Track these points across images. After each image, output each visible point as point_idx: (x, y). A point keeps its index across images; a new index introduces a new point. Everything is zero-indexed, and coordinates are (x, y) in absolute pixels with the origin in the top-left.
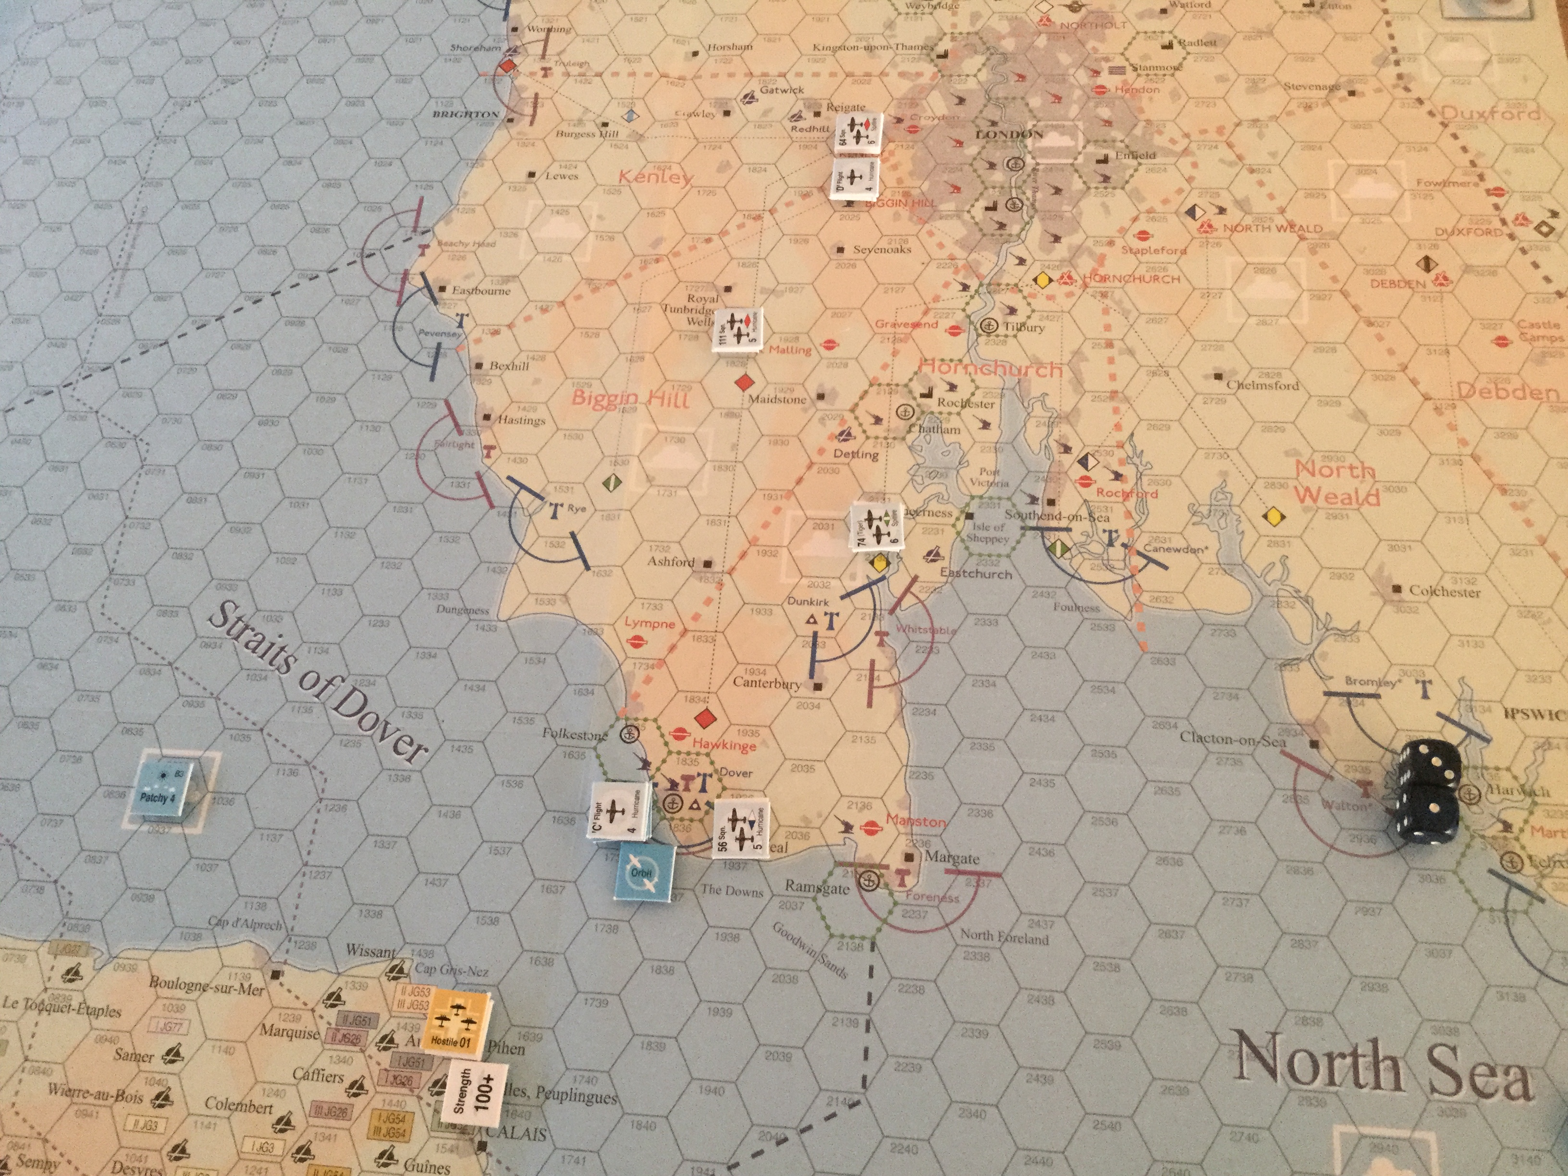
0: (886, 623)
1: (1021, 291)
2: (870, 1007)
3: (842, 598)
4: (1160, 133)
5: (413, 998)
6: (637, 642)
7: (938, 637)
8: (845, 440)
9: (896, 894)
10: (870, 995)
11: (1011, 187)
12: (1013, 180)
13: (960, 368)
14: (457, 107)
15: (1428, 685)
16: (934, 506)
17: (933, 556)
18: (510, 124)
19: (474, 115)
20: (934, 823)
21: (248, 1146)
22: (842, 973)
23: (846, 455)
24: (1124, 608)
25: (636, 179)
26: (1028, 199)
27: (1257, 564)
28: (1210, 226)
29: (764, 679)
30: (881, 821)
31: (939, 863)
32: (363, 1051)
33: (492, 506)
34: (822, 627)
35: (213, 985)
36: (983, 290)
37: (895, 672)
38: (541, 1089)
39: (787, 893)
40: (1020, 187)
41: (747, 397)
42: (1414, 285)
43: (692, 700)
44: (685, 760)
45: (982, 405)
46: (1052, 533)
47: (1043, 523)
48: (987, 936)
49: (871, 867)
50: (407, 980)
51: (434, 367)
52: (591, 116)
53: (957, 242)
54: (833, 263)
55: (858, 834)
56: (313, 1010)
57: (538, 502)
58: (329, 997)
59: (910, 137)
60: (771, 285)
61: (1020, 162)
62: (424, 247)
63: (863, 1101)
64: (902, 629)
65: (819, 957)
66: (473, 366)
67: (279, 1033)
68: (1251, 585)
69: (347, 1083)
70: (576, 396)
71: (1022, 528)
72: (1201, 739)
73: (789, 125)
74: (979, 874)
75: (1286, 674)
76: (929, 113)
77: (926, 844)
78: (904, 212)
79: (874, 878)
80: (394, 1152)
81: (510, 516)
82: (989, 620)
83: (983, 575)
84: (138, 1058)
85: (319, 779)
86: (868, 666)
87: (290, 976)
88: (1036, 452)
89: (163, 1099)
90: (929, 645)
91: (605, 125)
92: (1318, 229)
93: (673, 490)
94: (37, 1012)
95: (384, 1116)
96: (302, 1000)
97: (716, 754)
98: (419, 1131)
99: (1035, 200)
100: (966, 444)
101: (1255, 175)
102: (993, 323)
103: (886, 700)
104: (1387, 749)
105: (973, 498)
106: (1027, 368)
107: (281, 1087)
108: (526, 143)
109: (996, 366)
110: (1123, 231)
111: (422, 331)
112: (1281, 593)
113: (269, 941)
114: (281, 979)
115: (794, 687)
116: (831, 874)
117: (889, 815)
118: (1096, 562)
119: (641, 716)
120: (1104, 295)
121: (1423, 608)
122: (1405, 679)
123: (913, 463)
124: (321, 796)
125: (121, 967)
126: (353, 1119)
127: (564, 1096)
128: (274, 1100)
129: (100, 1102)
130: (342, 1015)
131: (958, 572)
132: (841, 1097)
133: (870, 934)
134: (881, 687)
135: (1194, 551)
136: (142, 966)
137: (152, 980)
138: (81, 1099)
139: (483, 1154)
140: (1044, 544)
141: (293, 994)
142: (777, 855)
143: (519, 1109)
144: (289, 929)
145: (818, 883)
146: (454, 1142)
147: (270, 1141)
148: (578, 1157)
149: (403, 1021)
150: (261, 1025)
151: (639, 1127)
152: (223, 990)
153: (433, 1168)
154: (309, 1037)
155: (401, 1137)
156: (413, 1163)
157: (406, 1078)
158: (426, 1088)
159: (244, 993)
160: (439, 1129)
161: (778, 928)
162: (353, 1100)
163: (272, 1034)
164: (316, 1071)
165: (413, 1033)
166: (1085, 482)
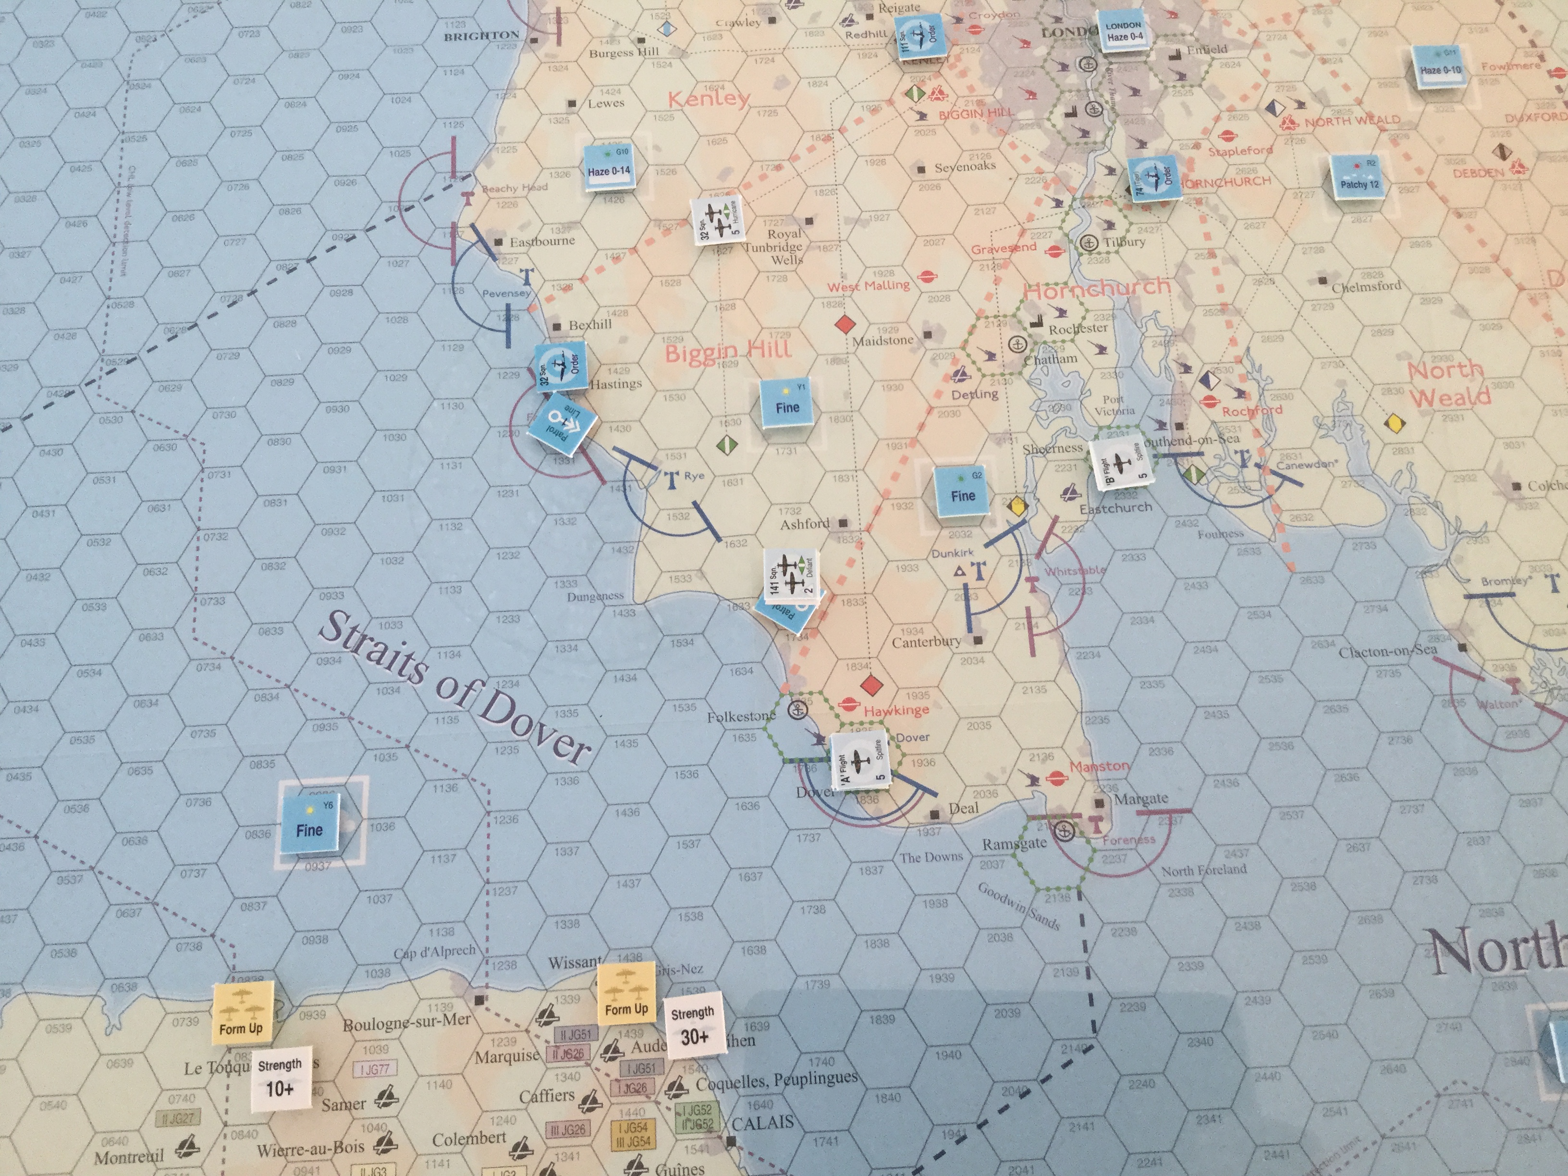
0: (1035, 569)
1: (1115, 204)
2: (1087, 955)
3: (987, 545)
4: (1228, 24)
7: (1089, 578)
8: (960, 381)
9: (1092, 841)
10: (1085, 942)
11: (1087, 90)
12: (1089, 81)
13: (1066, 291)
14: (471, 28)
15: (1556, 579)
16: (1063, 441)
17: (1070, 493)
18: (534, 45)
19: (491, 36)
20: (1118, 767)
22: (1054, 925)
23: (964, 396)
24: (1268, 532)
25: (687, 102)
26: (1107, 102)
27: (1386, 473)
28: (1292, 122)
29: (922, 637)
30: (1066, 771)
31: (1129, 807)
32: (588, 1065)
33: (603, 482)
34: (971, 578)
35: (413, 1020)
36: (1077, 204)
37: (1052, 616)
38: (778, 1077)
39: (984, 853)
40: (1096, 90)
41: (851, 341)
42: (1493, 174)
43: (854, 666)
44: (858, 731)
45: (1094, 329)
46: (1185, 458)
47: (1174, 450)
48: (1189, 871)
49: (1062, 818)
51: (508, 332)
52: (621, 31)
53: (1042, 154)
54: (916, 186)
55: (1045, 786)
56: (527, 1031)
57: (651, 472)
58: (542, 1015)
59: (973, 38)
60: (856, 213)
61: (1092, 61)
62: (468, 195)
63: (1096, 1045)
64: (1051, 572)
65: (1030, 912)
66: (551, 327)
67: (495, 1060)
68: (1382, 494)
69: (579, 1099)
70: (668, 353)
71: (1155, 456)
72: (1359, 654)
73: (843, 31)
74: (1170, 812)
75: (1428, 581)
76: (988, 11)
77: (1114, 788)
78: (982, 123)
79: (1069, 828)
80: (642, 1160)
81: (625, 491)
82: (1135, 556)
84: (349, 1106)
85: (482, 792)
86: (1024, 614)
87: (494, 999)
88: (1157, 373)
89: (385, 1144)
90: (1081, 586)
91: (641, 40)
92: (1397, 120)
93: (792, 447)
94: (224, 1074)
95: (625, 1127)
96: (513, 1022)
97: (888, 720)
98: (664, 1135)
99: (1114, 104)
100: (1085, 371)
101: (1327, 65)
102: (1093, 240)
103: (1047, 646)
104: (1528, 646)
105: (1100, 428)
106: (1135, 285)
107: (510, 1114)
108: (559, 67)
109: (1103, 286)
110: (1206, 131)
111: (485, 292)
112: (1412, 500)
113: (466, 966)
114: (486, 1004)
115: (955, 643)
116: (1025, 828)
117: (1072, 763)
118: (1233, 485)
119: (806, 690)
120: (1199, 202)
121: (1542, 502)
122: (1534, 575)
124: (489, 808)
125: (308, 1015)
126: (593, 1134)
127: (804, 1080)
128: (505, 1128)
129: (318, 1156)
130: (559, 1031)
131: (1097, 508)
132: (1075, 1044)
133: (1074, 882)
134: (1041, 634)
135: (1325, 465)
136: (331, 1011)
137: (346, 1025)
138: (297, 1157)
139: (734, 1148)
140: (1179, 471)
141: (503, 1017)
142: (968, 816)
143: (761, 1100)
144: (484, 951)
145: (1015, 839)
146: (703, 1142)
147: (510, 1169)
148: (830, 1138)
149: (624, 1029)
150: (475, 1054)
151: (884, 1100)
152: (426, 1024)
153: (686, 1170)
154: (529, 1059)
155: (647, 1145)
156: (665, 1169)
157: (639, 1086)
158: (662, 1092)
159: (449, 1023)
160: (685, 1131)
161: (983, 889)
162: (589, 1115)
163: (489, 1060)
164: (544, 1092)
165: (637, 1039)
166: (1210, 402)
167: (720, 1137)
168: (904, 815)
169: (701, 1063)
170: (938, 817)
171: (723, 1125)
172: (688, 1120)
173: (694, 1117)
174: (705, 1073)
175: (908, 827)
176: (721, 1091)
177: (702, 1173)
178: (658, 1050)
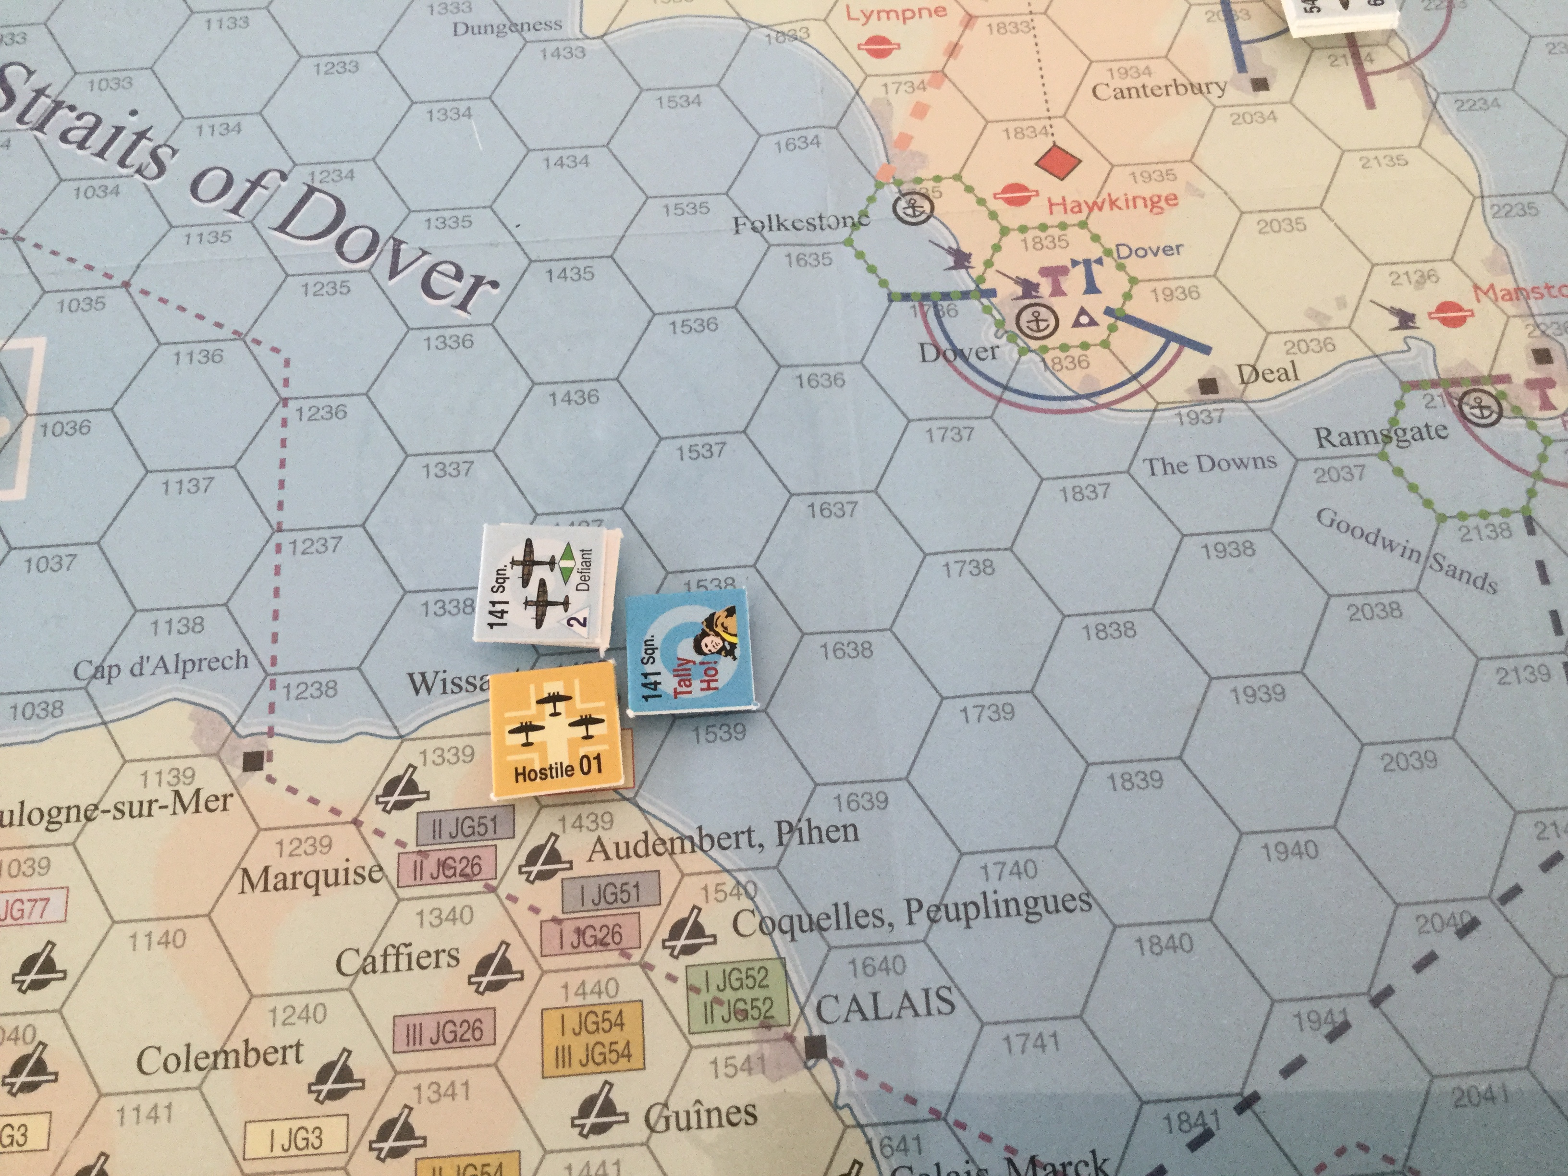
2: (1562, 639)
6: (879, 47)
9: (1539, 424)
10: (1555, 614)
21: (258, 1144)
22: (1485, 585)
29: (1150, 82)
30: (1467, 300)
32: (492, 890)
35: (107, 804)
37: (1398, 41)
38: (913, 906)
39: (1320, 453)
43: (1019, 133)
44: (1037, 241)
49: (1475, 383)
55: (1429, 327)
56: (356, 822)
58: (389, 789)
65: (1432, 561)
67: (286, 883)
69: (469, 965)
79: (1487, 401)
80: (614, 1097)
87: (285, 758)
89: (30, 1072)
95: (572, 1021)
96: (325, 806)
97: (1097, 221)
98: (662, 1038)
103: (1396, 91)
107: (313, 1000)
113: (225, 692)
114: (268, 769)
115: (1214, 89)
116: (1399, 405)
117: (1476, 287)
119: (926, 174)
124: (285, 393)
126: (500, 1041)
127: (972, 911)
128: (300, 1032)
130: (428, 820)
132: (1560, 818)
133: (1516, 501)
139: (823, 1064)
141: (304, 795)
142: (1279, 387)
143: (878, 954)
144: (267, 662)
145: (1381, 424)
147: (310, 1124)
148: (1040, 1035)
149: (571, 814)
150: (240, 873)
151: (1157, 949)
152: (136, 812)
153: (714, 1116)
154: (359, 880)
155: (623, 1061)
156: (666, 1113)
157: (605, 930)
158: (657, 943)
159: (185, 810)
160: (710, 1027)
161: (1326, 517)
162: (491, 999)
163: (270, 887)
164: (391, 951)
165: (600, 832)
167: (790, 1038)
168: (1144, 388)
169: (742, 877)
170: (1215, 391)
171: (795, 1011)
172: (717, 1001)
173: (729, 995)
174: (752, 899)
175: (1154, 411)
176: (788, 936)
177: (751, 1120)
178: (647, 855)
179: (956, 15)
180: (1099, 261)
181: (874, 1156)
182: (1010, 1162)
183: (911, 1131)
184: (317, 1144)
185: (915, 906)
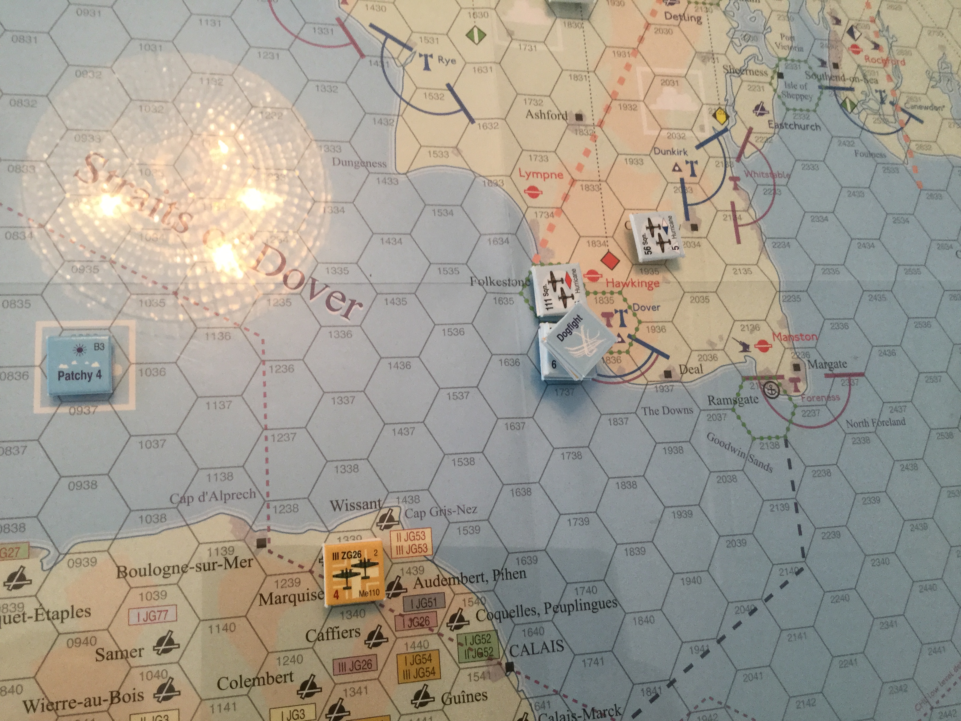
0: (736, 170)
2: (794, 493)
3: (698, 147)
5: (410, 543)
6: (533, 192)
7: (777, 180)
9: (793, 398)
10: (793, 483)
16: (752, 66)
17: (760, 110)
20: (810, 337)
21: (276, 716)
22: (768, 468)
23: (675, 17)
24: (902, 156)
30: (769, 340)
31: (819, 370)
33: (362, 56)
34: (686, 173)
35: (193, 564)
37: (751, 211)
38: (547, 606)
39: (710, 407)
43: (594, 243)
44: (601, 299)
46: (842, 92)
47: (833, 84)
48: (865, 423)
49: (770, 378)
50: (399, 527)
55: (754, 352)
56: (311, 572)
57: (407, 52)
63: (806, 568)
64: (748, 174)
65: (748, 457)
67: (280, 600)
69: (365, 635)
71: (820, 87)
74: (850, 375)
77: (807, 355)
79: (774, 387)
80: (429, 691)
81: (383, 66)
82: (812, 166)
83: (800, 127)
84: (125, 655)
85: (255, 341)
86: (729, 207)
87: (276, 542)
88: (817, 22)
89: (167, 692)
90: (772, 187)
93: (533, 45)
95: (410, 659)
96: (296, 564)
97: (626, 292)
98: (447, 665)
103: (749, 235)
105: (780, 59)
107: (296, 653)
113: (246, 509)
114: (269, 547)
116: (741, 387)
117: (774, 334)
118: (877, 116)
119: (554, 261)
123: (731, 27)
124: (263, 357)
125: (78, 563)
126: (380, 668)
127: (571, 607)
128: (292, 667)
129: (93, 708)
131: (781, 124)
132: (789, 567)
133: (782, 433)
134: (742, 225)
135: (937, 109)
136: (102, 558)
137: (119, 571)
138: (68, 711)
139: (513, 673)
140: (838, 101)
141: (286, 559)
142: (695, 376)
143: (533, 627)
144: (265, 496)
145: (733, 396)
146: (485, 669)
147: (299, 708)
148: (597, 659)
149: (406, 567)
150: (259, 596)
151: (641, 622)
152: (207, 568)
153: (470, 697)
154: (314, 598)
155: (432, 675)
156: (450, 697)
157: (422, 619)
158: (444, 625)
159: (231, 567)
160: (467, 660)
161: (711, 438)
162: (375, 650)
163: (274, 602)
164: (330, 630)
165: (419, 575)
166: (856, 49)
167: (500, 664)
168: (643, 374)
169: (479, 595)
170: (670, 377)
171: (502, 652)
172: (470, 649)
173: (475, 647)
174: (483, 604)
175: (647, 385)
176: (498, 621)
177: (485, 698)
178: (439, 585)
179: (567, 179)
180: (626, 311)
181: (532, 711)
182: (584, 710)
183: (546, 699)
184: (302, 716)
185: (548, 606)
